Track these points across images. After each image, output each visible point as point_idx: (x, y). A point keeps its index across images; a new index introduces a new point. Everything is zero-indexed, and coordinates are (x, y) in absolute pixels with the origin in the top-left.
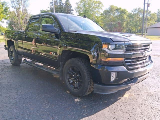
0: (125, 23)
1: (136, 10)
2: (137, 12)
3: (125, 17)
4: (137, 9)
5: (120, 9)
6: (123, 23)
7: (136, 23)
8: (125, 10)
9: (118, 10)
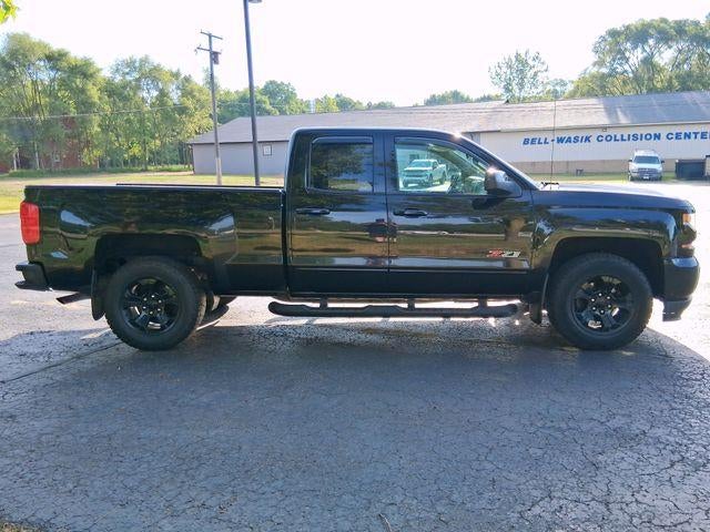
0: (96, 119)
1: (130, 64)
2: (136, 75)
3: (94, 93)
4: (137, 64)
5: (62, 55)
6: (90, 121)
7: (141, 121)
8: (87, 63)
9: (54, 59)
